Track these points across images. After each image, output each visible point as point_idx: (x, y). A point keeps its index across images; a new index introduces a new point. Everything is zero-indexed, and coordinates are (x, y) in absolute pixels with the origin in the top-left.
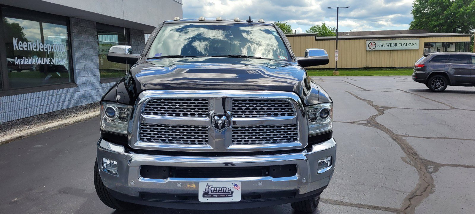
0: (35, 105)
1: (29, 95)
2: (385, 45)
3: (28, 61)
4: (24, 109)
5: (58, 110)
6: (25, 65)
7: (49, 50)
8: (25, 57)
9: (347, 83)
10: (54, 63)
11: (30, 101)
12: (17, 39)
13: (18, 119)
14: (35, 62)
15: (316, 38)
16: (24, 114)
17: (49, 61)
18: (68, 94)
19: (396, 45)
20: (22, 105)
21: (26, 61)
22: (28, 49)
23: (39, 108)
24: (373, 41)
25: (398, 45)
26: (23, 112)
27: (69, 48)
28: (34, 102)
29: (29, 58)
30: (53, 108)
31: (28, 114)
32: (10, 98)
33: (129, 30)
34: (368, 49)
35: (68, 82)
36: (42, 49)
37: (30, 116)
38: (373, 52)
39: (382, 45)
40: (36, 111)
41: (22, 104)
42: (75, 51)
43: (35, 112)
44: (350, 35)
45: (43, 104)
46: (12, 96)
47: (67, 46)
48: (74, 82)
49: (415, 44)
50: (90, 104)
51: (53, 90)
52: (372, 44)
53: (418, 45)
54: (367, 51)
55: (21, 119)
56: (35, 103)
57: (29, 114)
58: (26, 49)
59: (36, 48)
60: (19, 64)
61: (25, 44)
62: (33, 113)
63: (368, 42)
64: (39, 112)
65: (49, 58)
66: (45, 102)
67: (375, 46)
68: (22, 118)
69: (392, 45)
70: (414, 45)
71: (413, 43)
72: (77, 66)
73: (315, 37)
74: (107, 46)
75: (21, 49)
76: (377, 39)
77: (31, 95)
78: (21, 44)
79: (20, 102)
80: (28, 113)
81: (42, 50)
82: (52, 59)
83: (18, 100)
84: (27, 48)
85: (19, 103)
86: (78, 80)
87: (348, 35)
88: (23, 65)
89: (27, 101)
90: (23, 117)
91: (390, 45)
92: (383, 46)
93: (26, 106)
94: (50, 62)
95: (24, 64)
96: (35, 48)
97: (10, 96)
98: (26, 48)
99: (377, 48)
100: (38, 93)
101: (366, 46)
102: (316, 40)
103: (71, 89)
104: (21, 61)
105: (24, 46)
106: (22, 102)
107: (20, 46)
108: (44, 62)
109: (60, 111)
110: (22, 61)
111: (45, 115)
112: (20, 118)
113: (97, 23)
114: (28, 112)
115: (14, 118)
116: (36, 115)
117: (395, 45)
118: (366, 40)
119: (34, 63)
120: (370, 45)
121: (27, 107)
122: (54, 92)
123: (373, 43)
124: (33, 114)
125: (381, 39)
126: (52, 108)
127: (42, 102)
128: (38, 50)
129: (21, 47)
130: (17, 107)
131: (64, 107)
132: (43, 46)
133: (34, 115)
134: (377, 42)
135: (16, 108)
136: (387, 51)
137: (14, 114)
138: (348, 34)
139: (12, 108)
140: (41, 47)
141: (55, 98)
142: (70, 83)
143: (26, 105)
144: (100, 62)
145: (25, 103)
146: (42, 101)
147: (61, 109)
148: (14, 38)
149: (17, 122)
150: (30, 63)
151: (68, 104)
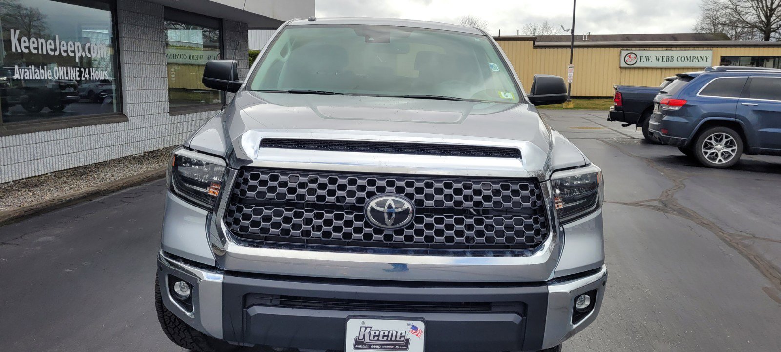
0: (50, 153)
1: (40, 136)
2: (653, 58)
3: (38, 73)
4: (29, 162)
5: (93, 162)
6: (32, 80)
7: (78, 55)
8: (33, 66)
9: (594, 124)
10: (86, 78)
11: (41, 146)
12: (18, 32)
13: (18, 178)
14: (51, 74)
15: (534, 44)
16: (30, 170)
17: (78, 73)
18: (112, 134)
19: (672, 59)
20: (26, 154)
21: (35, 73)
22: (38, 51)
23: (57, 159)
24: (633, 51)
25: (675, 59)
26: (28, 166)
27: (115, 52)
28: (49, 148)
29: (40, 67)
30: (83, 160)
31: (36, 171)
32: (4, 140)
33: (222, 22)
34: (623, 65)
35: (113, 112)
36: (65, 51)
37: (40, 174)
38: (632, 71)
39: (648, 58)
40: (51, 164)
41: (25, 151)
42: (125, 57)
43: (50, 167)
44: (588, 41)
45: (66, 152)
46: (7, 137)
47: (111, 48)
48: (122, 113)
49: (705, 59)
50: (149, 153)
51: (83, 127)
52: (630, 57)
53: (709, 59)
54: (621, 68)
55: (23, 179)
56: (50, 151)
57: (38, 169)
58: (35, 52)
59: (54, 50)
60: (22, 78)
61: (33, 43)
62: (46, 168)
63: (624, 53)
64: (58, 166)
65: (77, 69)
66: (69, 149)
67: (635, 60)
68: (26, 178)
69: (665, 59)
70: (703, 60)
71: (701, 57)
72: (128, 83)
73: (532, 42)
74: (183, 49)
75: (27, 51)
76: (639, 49)
77: (43, 135)
78: (25, 42)
79: (22, 147)
80: (36, 167)
81: (65, 54)
82: (82, 69)
83: (18, 144)
84: (37, 49)
85: (20, 149)
86: (128, 110)
87: (585, 41)
88: (29, 80)
89: (35, 147)
90: (27, 176)
91: (661, 59)
92: (650, 60)
93: (34, 156)
94: (80, 76)
95: (31, 78)
96: (52, 50)
97: (4, 137)
98: (35, 48)
99: (638, 65)
100: (56, 133)
101: (620, 60)
102: (535, 47)
103: (117, 125)
104: (25, 72)
105: (32, 46)
106: (25, 149)
107: (23, 45)
108: (67, 76)
109: (95, 164)
110: (27, 73)
111: (68, 172)
112: (21, 178)
113: (165, 7)
114: (38, 166)
115: (11, 178)
116: (52, 171)
117: (670, 59)
118: (620, 49)
119: (50, 76)
120: (627, 58)
121: (36, 158)
122: (86, 130)
123: (633, 55)
124: (46, 170)
125: (646, 49)
126: (81, 160)
127: (64, 149)
128: (57, 53)
129: (26, 48)
130: (16, 158)
131: (103, 157)
132: (67, 45)
133: (49, 172)
134: (639, 53)
135: (15, 160)
136: (656, 68)
137: (10, 169)
138: (585, 38)
139: (6, 158)
140: (62, 49)
141: (87, 141)
142: (115, 114)
143: (34, 153)
144: (169, 77)
145: (32, 150)
146: (64, 146)
147: (98, 162)
148: (12, 31)
149: (15, 186)
150: (42, 78)
151: (111, 153)
